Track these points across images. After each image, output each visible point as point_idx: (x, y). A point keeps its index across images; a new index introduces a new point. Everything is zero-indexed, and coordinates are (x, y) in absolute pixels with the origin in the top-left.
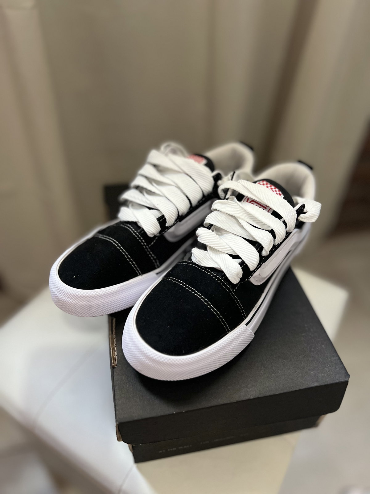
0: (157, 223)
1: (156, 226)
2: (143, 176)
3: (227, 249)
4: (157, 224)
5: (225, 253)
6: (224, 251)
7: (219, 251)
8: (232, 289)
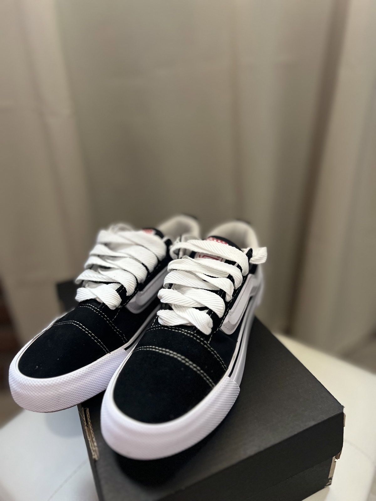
0: (117, 294)
1: (117, 297)
2: (95, 255)
3: (192, 303)
5: (191, 307)
6: (189, 305)
7: (184, 307)
8: (207, 341)
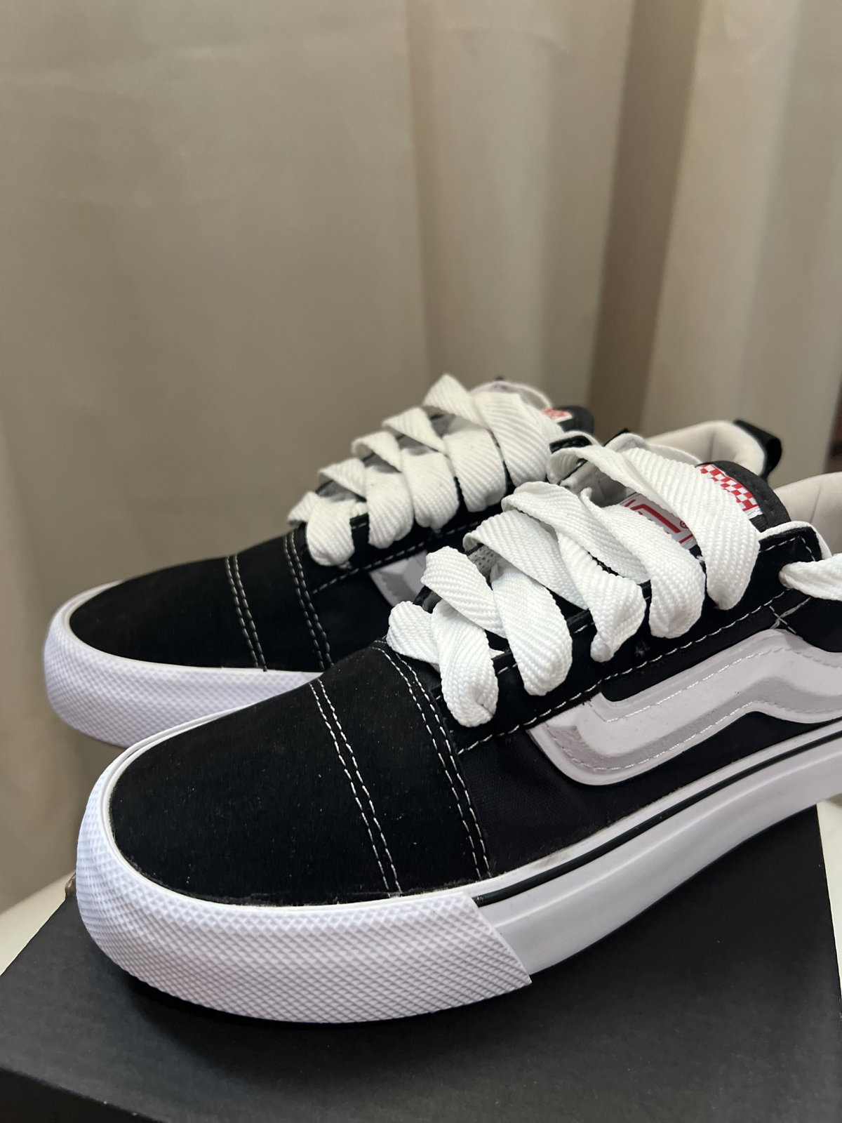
0: (348, 529)
1: (342, 535)
3: (487, 615)
4: (346, 531)
5: (479, 627)
8: (454, 744)
